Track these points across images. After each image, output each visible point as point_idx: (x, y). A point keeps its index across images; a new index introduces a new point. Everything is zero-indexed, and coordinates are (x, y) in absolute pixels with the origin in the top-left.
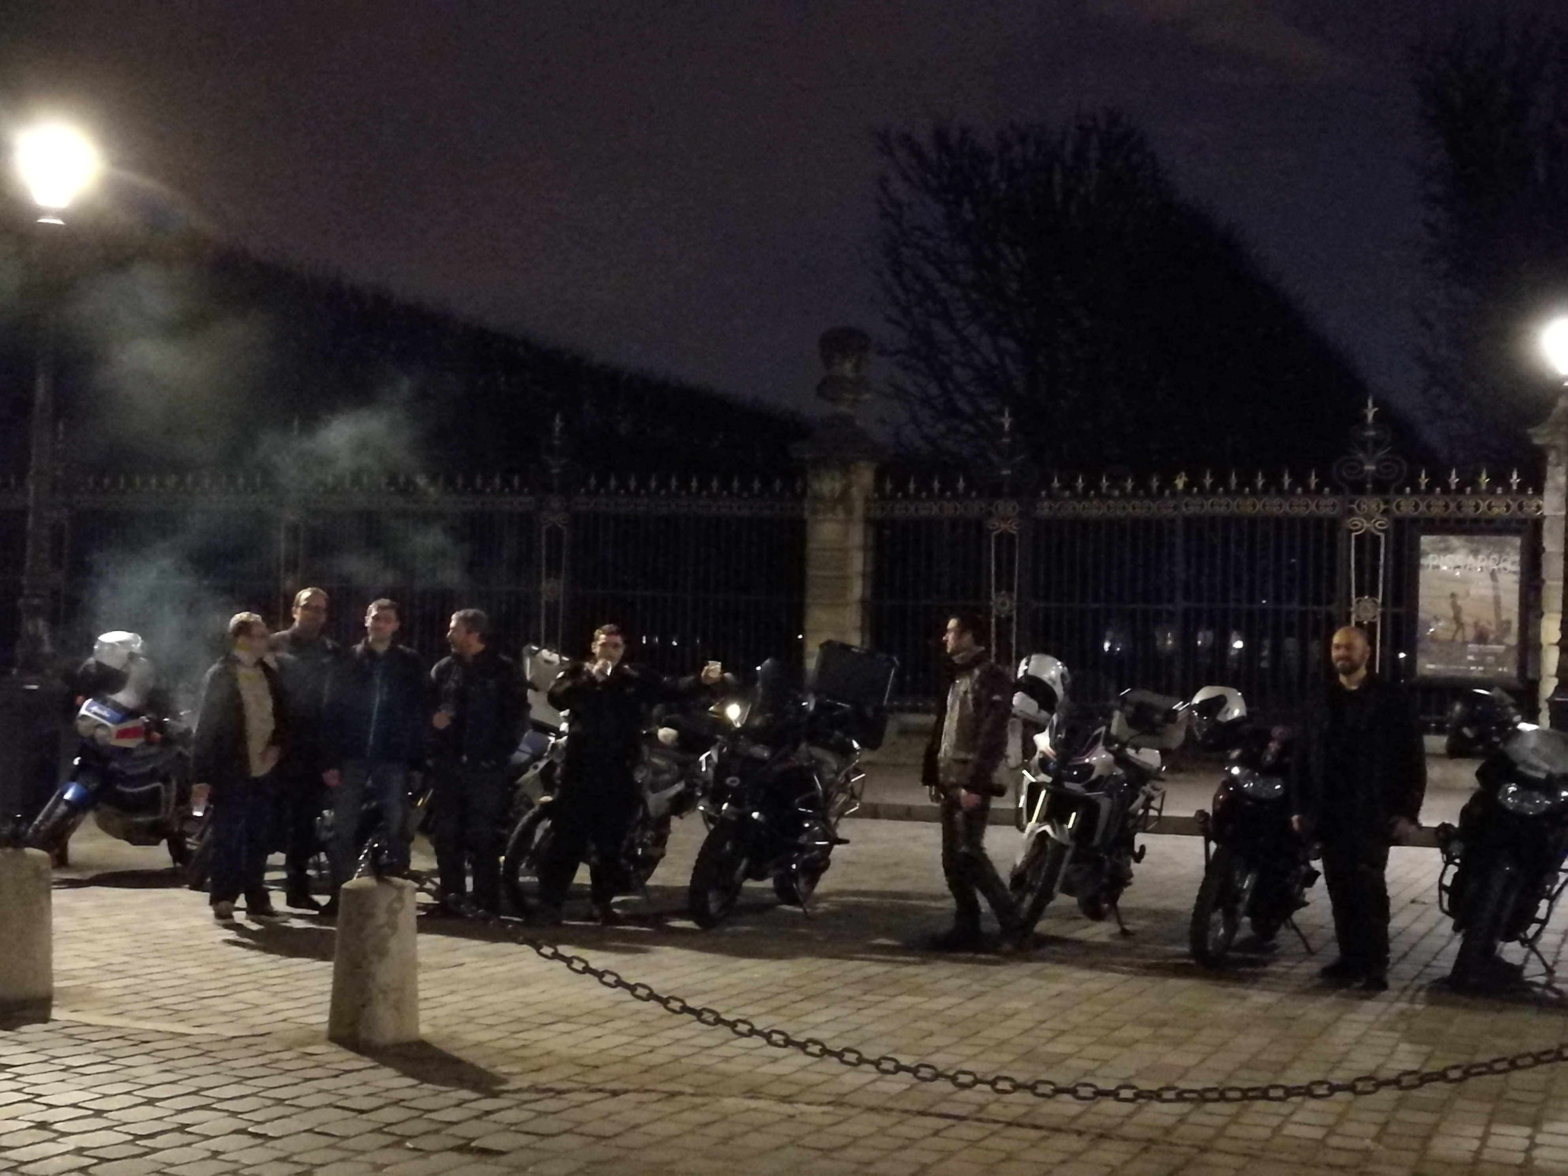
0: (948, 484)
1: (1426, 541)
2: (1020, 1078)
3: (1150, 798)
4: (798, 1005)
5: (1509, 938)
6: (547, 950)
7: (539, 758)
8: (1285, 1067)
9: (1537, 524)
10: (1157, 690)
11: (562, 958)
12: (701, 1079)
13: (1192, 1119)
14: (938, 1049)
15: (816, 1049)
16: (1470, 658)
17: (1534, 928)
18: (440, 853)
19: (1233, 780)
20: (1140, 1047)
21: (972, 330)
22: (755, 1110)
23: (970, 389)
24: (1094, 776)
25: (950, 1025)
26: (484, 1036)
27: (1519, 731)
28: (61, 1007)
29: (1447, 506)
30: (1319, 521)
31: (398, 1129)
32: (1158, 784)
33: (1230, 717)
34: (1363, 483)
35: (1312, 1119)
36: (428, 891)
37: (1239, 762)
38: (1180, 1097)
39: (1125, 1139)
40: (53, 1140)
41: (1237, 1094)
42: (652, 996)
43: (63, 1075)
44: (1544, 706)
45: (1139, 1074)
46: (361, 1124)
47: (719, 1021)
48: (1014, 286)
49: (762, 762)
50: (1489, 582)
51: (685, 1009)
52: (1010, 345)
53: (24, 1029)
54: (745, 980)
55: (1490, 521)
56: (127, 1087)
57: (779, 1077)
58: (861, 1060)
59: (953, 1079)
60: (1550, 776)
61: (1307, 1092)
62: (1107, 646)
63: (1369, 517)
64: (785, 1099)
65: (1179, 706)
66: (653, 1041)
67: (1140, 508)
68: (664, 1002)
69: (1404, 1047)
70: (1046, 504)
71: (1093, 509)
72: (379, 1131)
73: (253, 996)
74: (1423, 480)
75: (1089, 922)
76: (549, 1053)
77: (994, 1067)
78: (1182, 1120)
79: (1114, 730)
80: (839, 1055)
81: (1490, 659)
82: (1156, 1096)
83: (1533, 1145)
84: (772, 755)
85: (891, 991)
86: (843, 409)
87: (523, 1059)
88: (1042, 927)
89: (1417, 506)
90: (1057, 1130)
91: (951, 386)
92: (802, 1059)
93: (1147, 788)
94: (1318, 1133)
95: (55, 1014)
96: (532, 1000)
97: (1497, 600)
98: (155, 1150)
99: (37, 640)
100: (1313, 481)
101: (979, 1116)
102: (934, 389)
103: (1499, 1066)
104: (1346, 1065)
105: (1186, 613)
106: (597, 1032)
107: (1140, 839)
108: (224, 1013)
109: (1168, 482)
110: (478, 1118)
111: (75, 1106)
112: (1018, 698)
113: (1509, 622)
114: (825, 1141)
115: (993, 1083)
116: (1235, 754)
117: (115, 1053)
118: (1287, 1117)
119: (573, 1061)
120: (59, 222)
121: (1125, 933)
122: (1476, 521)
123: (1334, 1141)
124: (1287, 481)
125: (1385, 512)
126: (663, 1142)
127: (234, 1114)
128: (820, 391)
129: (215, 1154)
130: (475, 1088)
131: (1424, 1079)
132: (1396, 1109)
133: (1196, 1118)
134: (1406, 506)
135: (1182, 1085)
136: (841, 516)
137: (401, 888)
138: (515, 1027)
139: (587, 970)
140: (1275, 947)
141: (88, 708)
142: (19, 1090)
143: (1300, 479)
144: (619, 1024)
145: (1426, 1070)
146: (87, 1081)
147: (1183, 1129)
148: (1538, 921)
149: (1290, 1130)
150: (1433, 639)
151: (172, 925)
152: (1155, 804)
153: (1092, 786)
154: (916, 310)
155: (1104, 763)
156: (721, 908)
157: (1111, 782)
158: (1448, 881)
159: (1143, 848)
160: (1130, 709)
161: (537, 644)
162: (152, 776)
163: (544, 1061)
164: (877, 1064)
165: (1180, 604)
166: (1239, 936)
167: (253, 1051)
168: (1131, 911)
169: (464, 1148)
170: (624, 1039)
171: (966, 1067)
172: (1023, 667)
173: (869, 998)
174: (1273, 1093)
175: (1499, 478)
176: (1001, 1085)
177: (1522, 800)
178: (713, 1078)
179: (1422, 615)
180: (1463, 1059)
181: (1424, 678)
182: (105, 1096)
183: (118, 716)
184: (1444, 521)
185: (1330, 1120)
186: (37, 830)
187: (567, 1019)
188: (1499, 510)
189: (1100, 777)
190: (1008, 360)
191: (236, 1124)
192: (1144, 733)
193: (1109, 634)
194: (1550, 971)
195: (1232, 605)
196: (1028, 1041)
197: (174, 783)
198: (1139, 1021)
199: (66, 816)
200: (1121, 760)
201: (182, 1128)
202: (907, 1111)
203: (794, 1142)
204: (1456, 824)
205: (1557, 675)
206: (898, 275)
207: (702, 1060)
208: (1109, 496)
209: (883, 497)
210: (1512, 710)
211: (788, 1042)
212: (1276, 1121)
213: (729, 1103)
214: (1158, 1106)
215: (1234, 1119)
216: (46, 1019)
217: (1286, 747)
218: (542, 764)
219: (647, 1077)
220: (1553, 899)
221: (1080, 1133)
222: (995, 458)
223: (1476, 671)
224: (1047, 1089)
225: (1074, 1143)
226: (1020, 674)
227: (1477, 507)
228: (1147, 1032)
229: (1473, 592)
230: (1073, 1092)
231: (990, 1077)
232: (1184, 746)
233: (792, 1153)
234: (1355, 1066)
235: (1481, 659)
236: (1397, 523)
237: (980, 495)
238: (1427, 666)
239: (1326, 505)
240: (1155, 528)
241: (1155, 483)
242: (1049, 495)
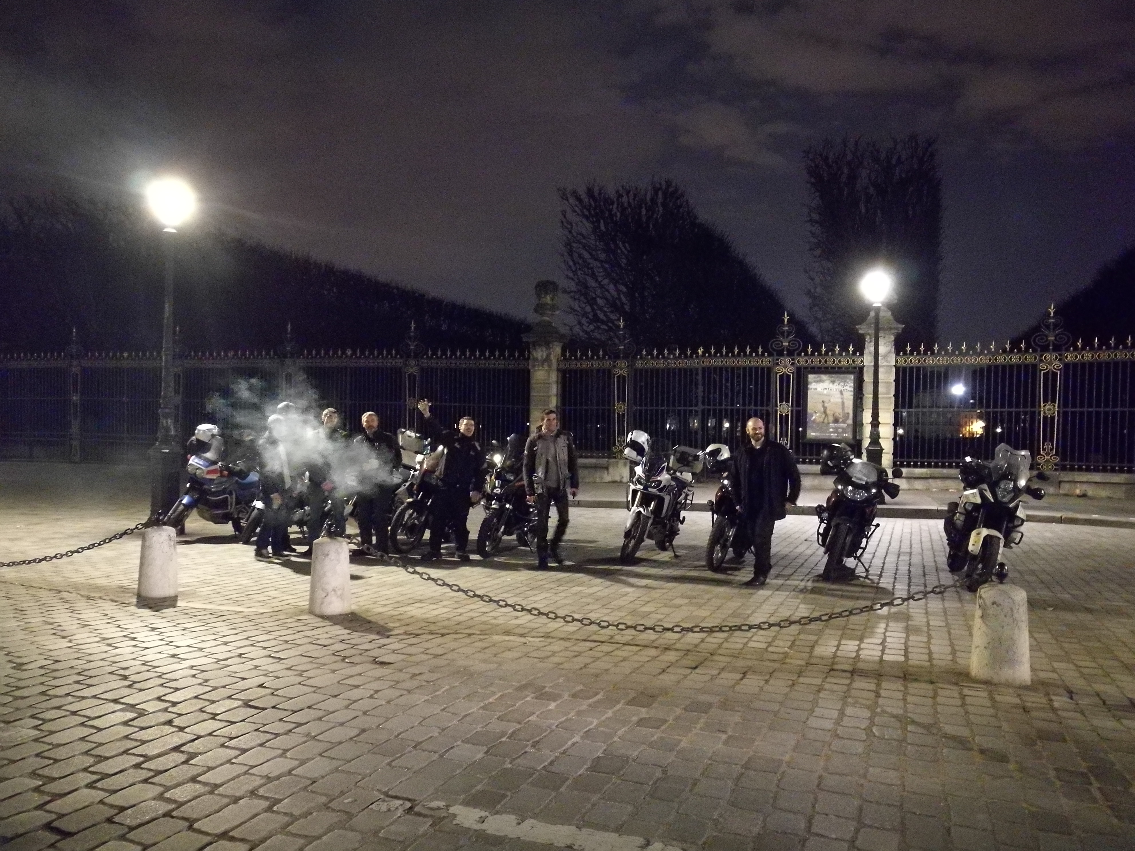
0: (595, 353)
1: (811, 377)
2: (629, 623)
3: (687, 495)
4: (528, 592)
5: (849, 556)
6: (411, 570)
7: (406, 481)
8: (748, 616)
9: (861, 369)
10: (691, 446)
11: (418, 573)
12: (483, 627)
13: (707, 640)
14: (592, 611)
15: (536, 612)
16: (831, 430)
17: (860, 551)
18: (361, 526)
19: (724, 486)
20: (683, 607)
21: (606, 281)
22: (508, 641)
23: (605, 309)
24: (662, 486)
25: (597, 600)
26: (382, 610)
27: (852, 463)
28: (182, 600)
29: (820, 361)
30: (763, 369)
31: (342, 654)
32: (691, 489)
33: (722, 458)
34: (783, 350)
35: (760, 639)
36: (355, 543)
37: (726, 478)
38: (702, 630)
39: (677, 650)
40: (179, 662)
41: (727, 629)
42: (460, 590)
43: (183, 632)
44: (864, 452)
45: (683, 620)
46: (324, 651)
47: (491, 600)
48: (625, 261)
49: (511, 481)
50: (839, 395)
51: (475, 595)
52: (624, 289)
53: (164, 611)
55: (840, 368)
56: (214, 637)
57: (519, 626)
58: (557, 617)
59: (599, 624)
60: (867, 483)
61: (759, 627)
62: (668, 426)
63: (785, 367)
64: (522, 635)
65: (700, 453)
66: (460, 611)
67: (682, 364)
68: (466, 592)
69: (802, 606)
70: (640, 362)
71: (661, 364)
72: (333, 654)
74: (810, 350)
75: (660, 551)
76: (412, 617)
77: (617, 618)
78: (703, 640)
79: (671, 465)
80: (547, 615)
81: (840, 430)
82: (690, 630)
83: (860, 649)
84: (515, 479)
85: (570, 585)
86: (546, 318)
87: (399, 620)
88: (638, 554)
89: (807, 362)
90: (646, 646)
91: (595, 307)
92: (530, 617)
93: (686, 490)
94: (764, 646)
95: (179, 603)
96: (404, 593)
97: (843, 403)
98: (227, 666)
99: (167, 429)
100: (760, 350)
101: (611, 641)
102: (588, 309)
103: (844, 614)
104: (776, 614)
105: (703, 411)
106: (435, 606)
107: (683, 514)
108: (259, 602)
109: (695, 351)
110: (380, 647)
111: (189, 646)
112: (627, 451)
113: (848, 414)
114: (540, 654)
115: (617, 626)
116: (725, 474)
117: (207, 621)
118: (750, 639)
119: (423, 620)
120: (174, 231)
121: (676, 556)
122: (833, 368)
123: (770, 649)
124: (748, 350)
125: (793, 364)
126: (466, 656)
127: (264, 648)
128: (536, 311)
129: (256, 667)
130: (378, 633)
131: (811, 620)
132: (799, 634)
133: (709, 639)
134: (802, 361)
135: (703, 625)
136: (546, 368)
137: (341, 542)
138: (396, 605)
139: (429, 578)
140: (744, 561)
141: (193, 460)
142: (162, 640)
143: (754, 350)
144: (445, 603)
145: (812, 616)
146: (194, 635)
147: (703, 645)
148: (862, 548)
149: (752, 644)
150: (814, 421)
151: (234, 561)
152: (690, 497)
153: (661, 490)
154: (579, 273)
155: (668, 480)
156: (492, 549)
157: (670, 488)
158: (821, 531)
159: (684, 518)
160: (678, 455)
161: (405, 428)
162: (224, 492)
163: (411, 621)
164: (564, 618)
165: (700, 407)
166: (727, 557)
167: (274, 618)
168: (679, 546)
169: (373, 662)
170: (448, 610)
171: (604, 619)
172: (629, 436)
173: (561, 588)
174: (743, 628)
175: (844, 348)
176: (620, 627)
177: (854, 494)
178: (489, 627)
179: (809, 410)
180: (828, 611)
181: (811, 440)
182: (203, 641)
183: (207, 464)
184: (820, 368)
185: (770, 640)
186: (169, 518)
187: (421, 601)
188: (844, 363)
189: (665, 486)
190: (622, 296)
191: (267, 653)
192: (684, 466)
193: (669, 421)
194: (867, 571)
195: (723, 407)
196: (632, 606)
197: (234, 496)
198: (682, 596)
199: (183, 511)
200: (674, 478)
201: (240, 655)
202: (577, 640)
203: (526, 655)
204: (825, 505)
205: (870, 437)
206: (571, 256)
207: (483, 618)
208: (668, 358)
209: (565, 359)
210: (849, 453)
211: (523, 609)
212: (745, 640)
213: (496, 638)
214: (691, 634)
215: (726, 640)
216: (174, 606)
218: (407, 484)
219: (458, 627)
220: (868, 538)
221: (656, 648)
222: (617, 341)
223: (834, 436)
224: (641, 628)
225: (653, 652)
226: (628, 439)
227: (834, 361)
228: (687, 601)
229: (832, 400)
230: (653, 629)
231: (616, 623)
232: (703, 471)
233: (524, 660)
234: (781, 615)
235: (836, 430)
236: (799, 369)
237: (610, 358)
238: (812, 434)
239: (766, 362)
240: (689, 372)
241: (689, 352)
242: (641, 358)
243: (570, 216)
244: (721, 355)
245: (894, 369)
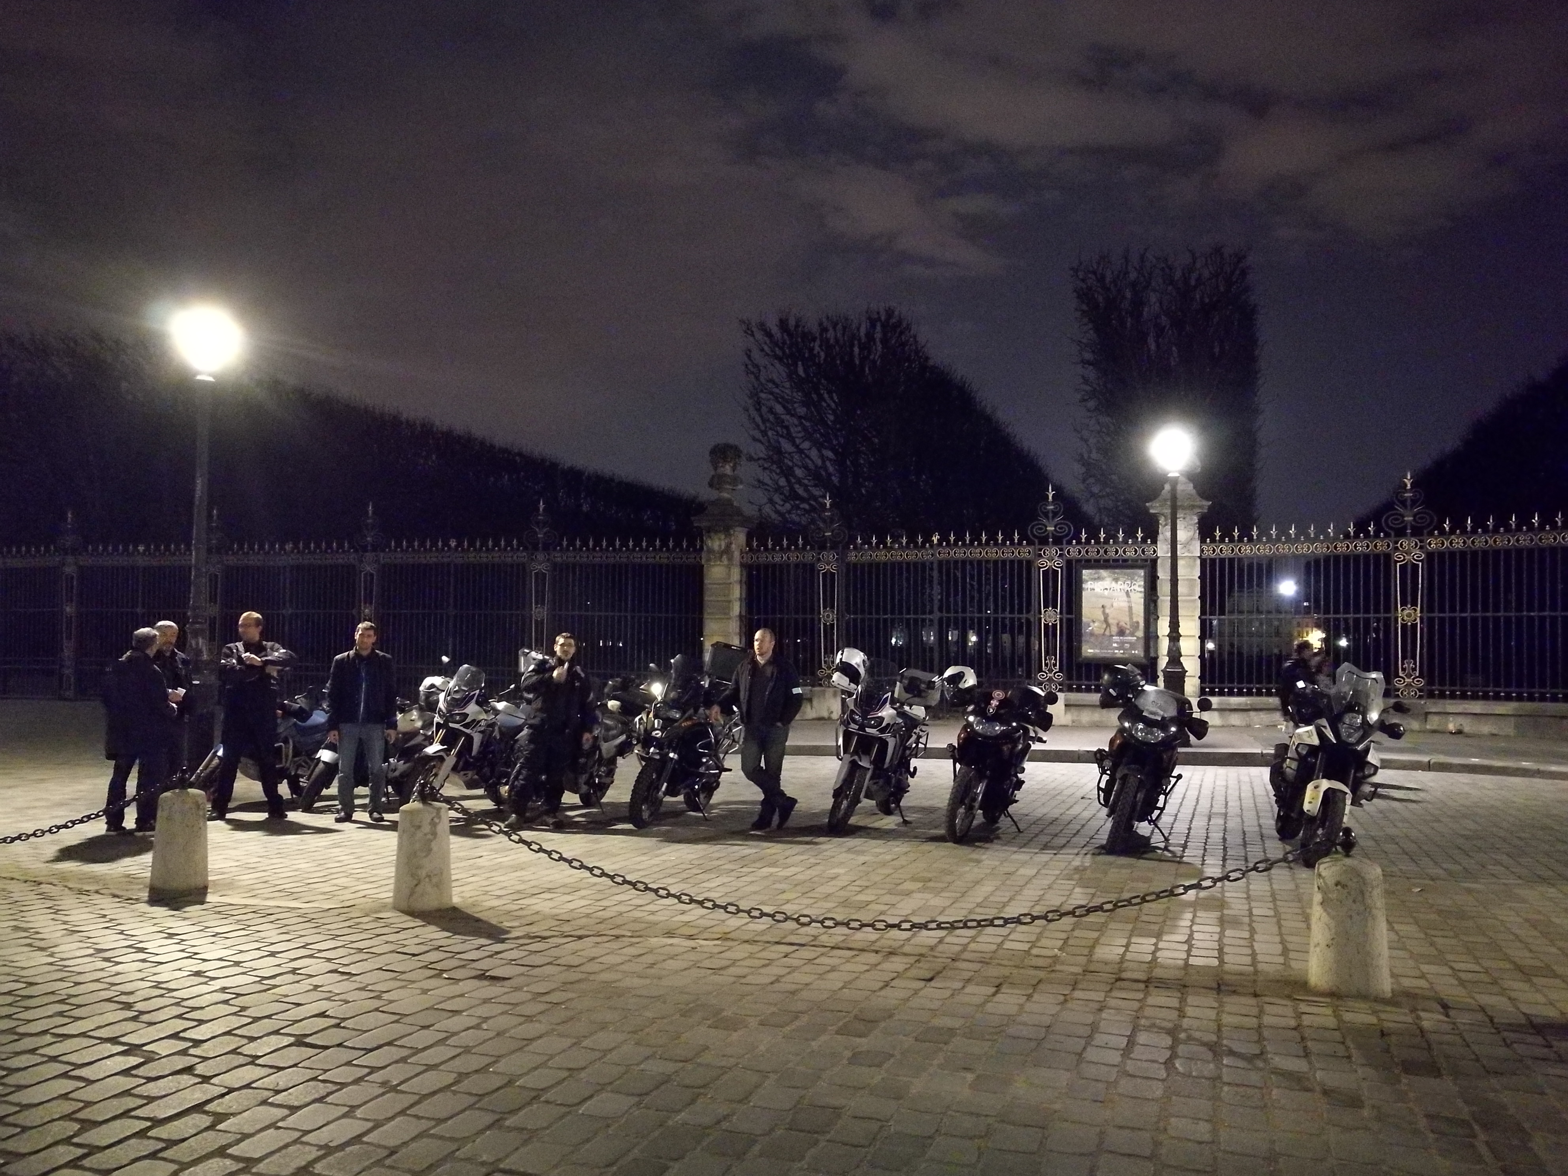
0: (793, 541)
1: (1085, 573)
2: (839, 918)
3: (919, 737)
4: (699, 877)
5: (1142, 819)
8: (1005, 905)
9: (1154, 562)
10: (924, 670)
12: (637, 927)
13: (948, 940)
14: (788, 901)
15: (709, 904)
16: (1115, 645)
17: (1157, 812)
19: (969, 725)
20: (915, 895)
21: (806, 445)
22: (671, 945)
23: (806, 482)
24: (884, 724)
25: (796, 885)
26: (495, 903)
27: (1143, 691)
28: (213, 893)
29: (1098, 552)
30: (1020, 562)
31: (438, 966)
32: (924, 728)
33: (967, 685)
34: (1047, 537)
35: (1021, 937)
36: (456, 810)
37: (972, 713)
38: (940, 926)
39: (906, 954)
40: (205, 983)
41: (974, 924)
42: (604, 874)
43: (215, 939)
44: (1161, 674)
45: (913, 913)
46: (414, 963)
47: (647, 888)
48: (831, 417)
49: (676, 721)
50: (1125, 598)
51: (625, 882)
52: (829, 454)
53: (187, 909)
54: (665, 861)
55: (1125, 561)
56: (257, 945)
57: (686, 923)
58: (739, 911)
59: (797, 920)
60: (1163, 718)
61: (1018, 920)
62: (893, 641)
63: (1051, 559)
64: (690, 937)
65: (936, 679)
66: (605, 903)
67: (910, 556)
68: (612, 878)
69: (1077, 890)
70: (853, 554)
71: (881, 556)
72: (426, 967)
73: (343, 881)
74: (1084, 536)
75: (882, 815)
76: (537, 913)
77: (824, 911)
78: (941, 941)
79: (896, 695)
80: (725, 908)
81: (1127, 646)
82: (924, 926)
83: (1157, 949)
84: (681, 717)
85: (758, 865)
86: (725, 495)
87: (519, 917)
88: (853, 821)
89: (1080, 552)
90: (863, 950)
91: (793, 481)
92: (702, 911)
93: (917, 731)
94: (1026, 947)
95: (210, 898)
96: (527, 879)
97: (1130, 608)
98: (275, 986)
99: (198, 652)
100: (1016, 537)
101: (814, 943)
102: (782, 482)
103: (1136, 901)
104: (1042, 902)
105: (941, 620)
106: (569, 898)
107: (914, 762)
108: (323, 893)
109: (928, 539)
110: (491, 956)
111: (220, 959)
112: (836, 677)
113: (1138, 623)
114: (716, 963)
115: (822, 922)
116: (971, 708)
117: (250, 923)
118: (1006, 937)
119: (554, 917)
121: (905, 822)
122: (1117, 561)
123: (1035, 951)
124: (1000, 537)
125: (1061, 556)
126: (611, 968)
127: (329, 960)
128: (711, 484)
129: (316, 987)
130: (489, 936)
131: (1090, 910)
132: (1073, 930)
135: (941, 919)
136: (726, 562)
137: (439, 810)
138: (516, 897)
140: (998, 828)
142: (183, 951)
143: (1008, 536)
144: (583, 893)
145: (1091, 904)
146: (229, 942)
147: (941, 947)
148: (1159, 808)
149: (1008, 945)
150: (1092, 634)
152: (923, 740)
153: (882, 731)
154: (770, 433)
155: (892, 717)
156: (650, 816)
157: (895, 727)
158: (1103, 785)
159: (915, 768)
160: (906, 682)
161: (528, 648)
163: (536, 918)
164: (748, 912)
165: (936, 615)
166: (976, 822)
167: (343, 917)
168: (908, 809)
169: (482, 976)
170: (588, 902)
171: (805, 912)
172: (839, 656)
173: (745, 870)
174: (996, 922)
175: (1130, 534)
176: (827, 923)
177: (1147, 734)
178: (643, 925)
179: (1084, 619)
180: (1113, 897)
181: (1086, 658)
182: (242, 952)
184: (1097, 561)
185: (1033, 938)
186: (198, 777)
187: (549, 890)
188: (1130, 554)
189: (888, 725)
190: (828, 464)
191: (332, 966)
192: (915, 696)
193: (895, 634)
194: (1166, 840)
195: (968, 615)
196: (844, 893)
198: (914, 879)
200: (901, 714)
201: (294, 971)
202: (768, 942)
203: (696, 965)
204: (1107, 749)
205: (1168, 656)
206: (759, 410)
207: (637, 914)
208: (892, 548)
209: (752, 550)
210: (1140, 678)
211: (692, 901)
212: (1000, 939)
213: (654, 940)
214: (924, 932)
215: (974, 939)
216: (203, 902)
217: (1003, 703)
219: (602, 926)
220: (1166, 795)
221: (877, 952)
222: (821, 525)
223: (1119, 653)
224: (856, 924)
225: (872, 959)
226: (838, 661)
227: (1117, 552)
228: (920, 885)
229: (1115, 604)
230: (872, 925)
231: (821, 918)
232: (939, 704)
233: (694, 972)
234: (1047, 903)
235: (1121, 646)
236: (1069, 562)
237: (812, 549)
238: (1089, 651)
239: (1025, 552)
240: (921, 567)
241: (920, 540)
242: (855, 548)
243: (756, 355)
244: (964, 544)
245: (1198, 562)
